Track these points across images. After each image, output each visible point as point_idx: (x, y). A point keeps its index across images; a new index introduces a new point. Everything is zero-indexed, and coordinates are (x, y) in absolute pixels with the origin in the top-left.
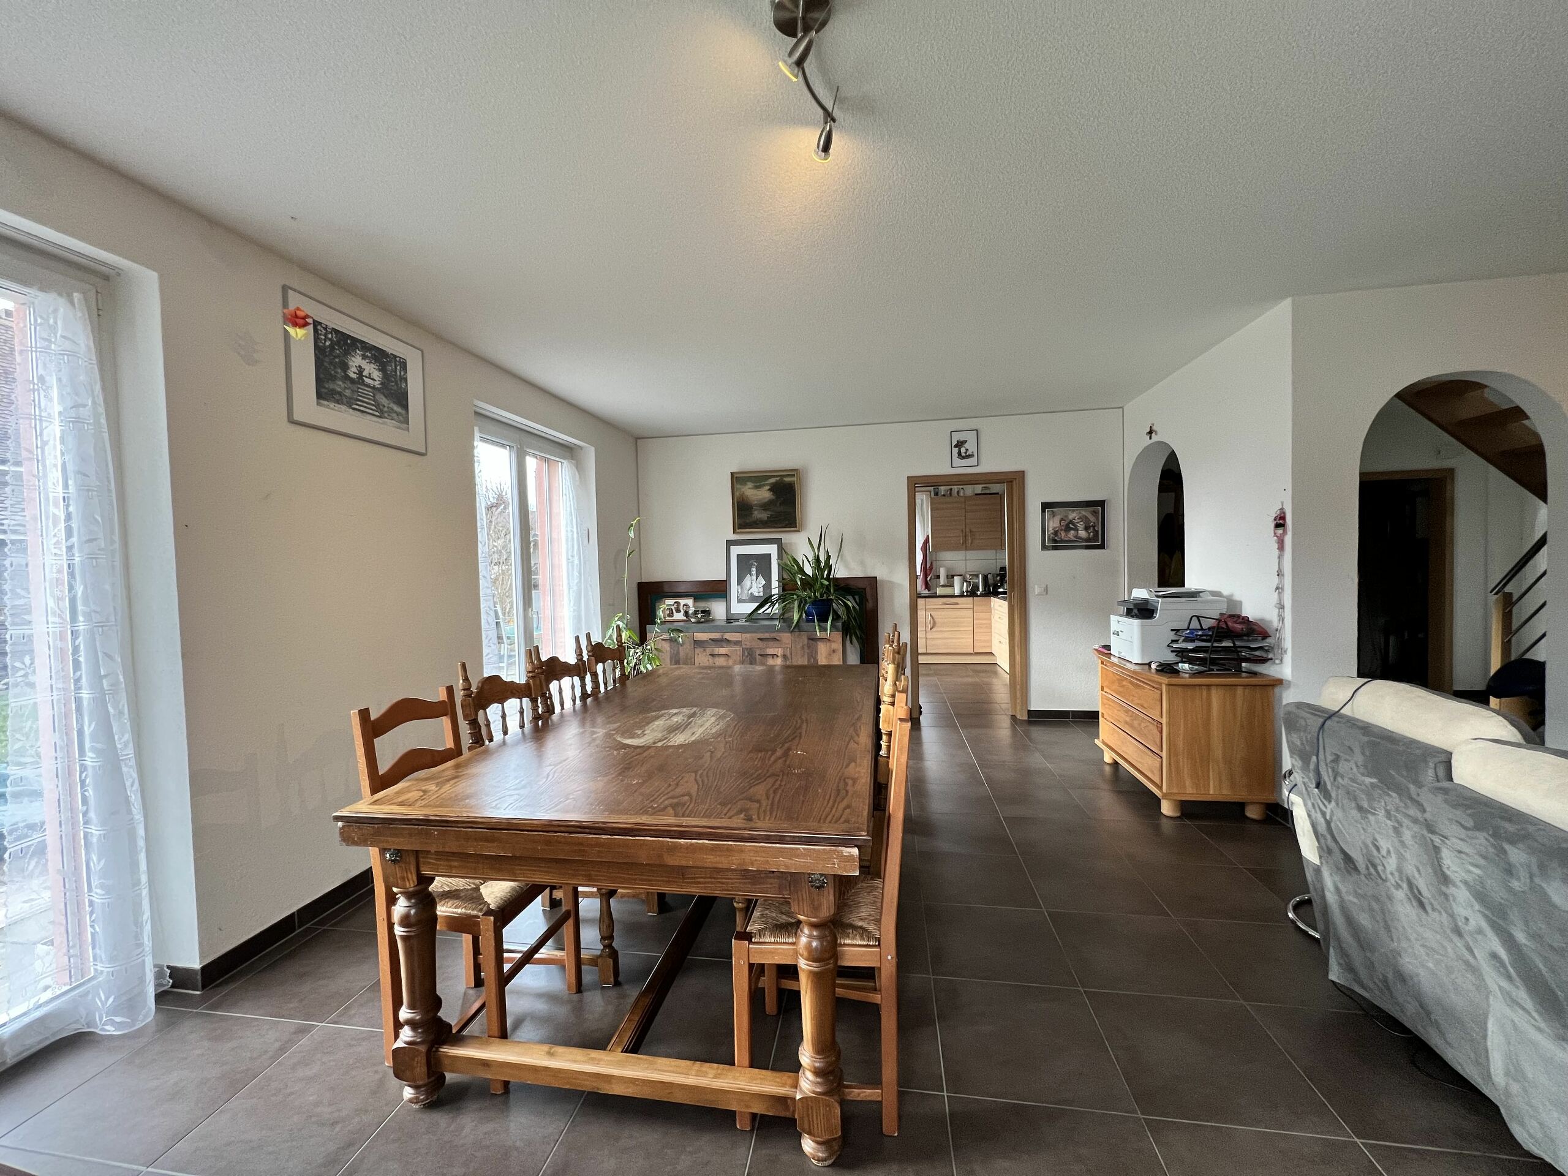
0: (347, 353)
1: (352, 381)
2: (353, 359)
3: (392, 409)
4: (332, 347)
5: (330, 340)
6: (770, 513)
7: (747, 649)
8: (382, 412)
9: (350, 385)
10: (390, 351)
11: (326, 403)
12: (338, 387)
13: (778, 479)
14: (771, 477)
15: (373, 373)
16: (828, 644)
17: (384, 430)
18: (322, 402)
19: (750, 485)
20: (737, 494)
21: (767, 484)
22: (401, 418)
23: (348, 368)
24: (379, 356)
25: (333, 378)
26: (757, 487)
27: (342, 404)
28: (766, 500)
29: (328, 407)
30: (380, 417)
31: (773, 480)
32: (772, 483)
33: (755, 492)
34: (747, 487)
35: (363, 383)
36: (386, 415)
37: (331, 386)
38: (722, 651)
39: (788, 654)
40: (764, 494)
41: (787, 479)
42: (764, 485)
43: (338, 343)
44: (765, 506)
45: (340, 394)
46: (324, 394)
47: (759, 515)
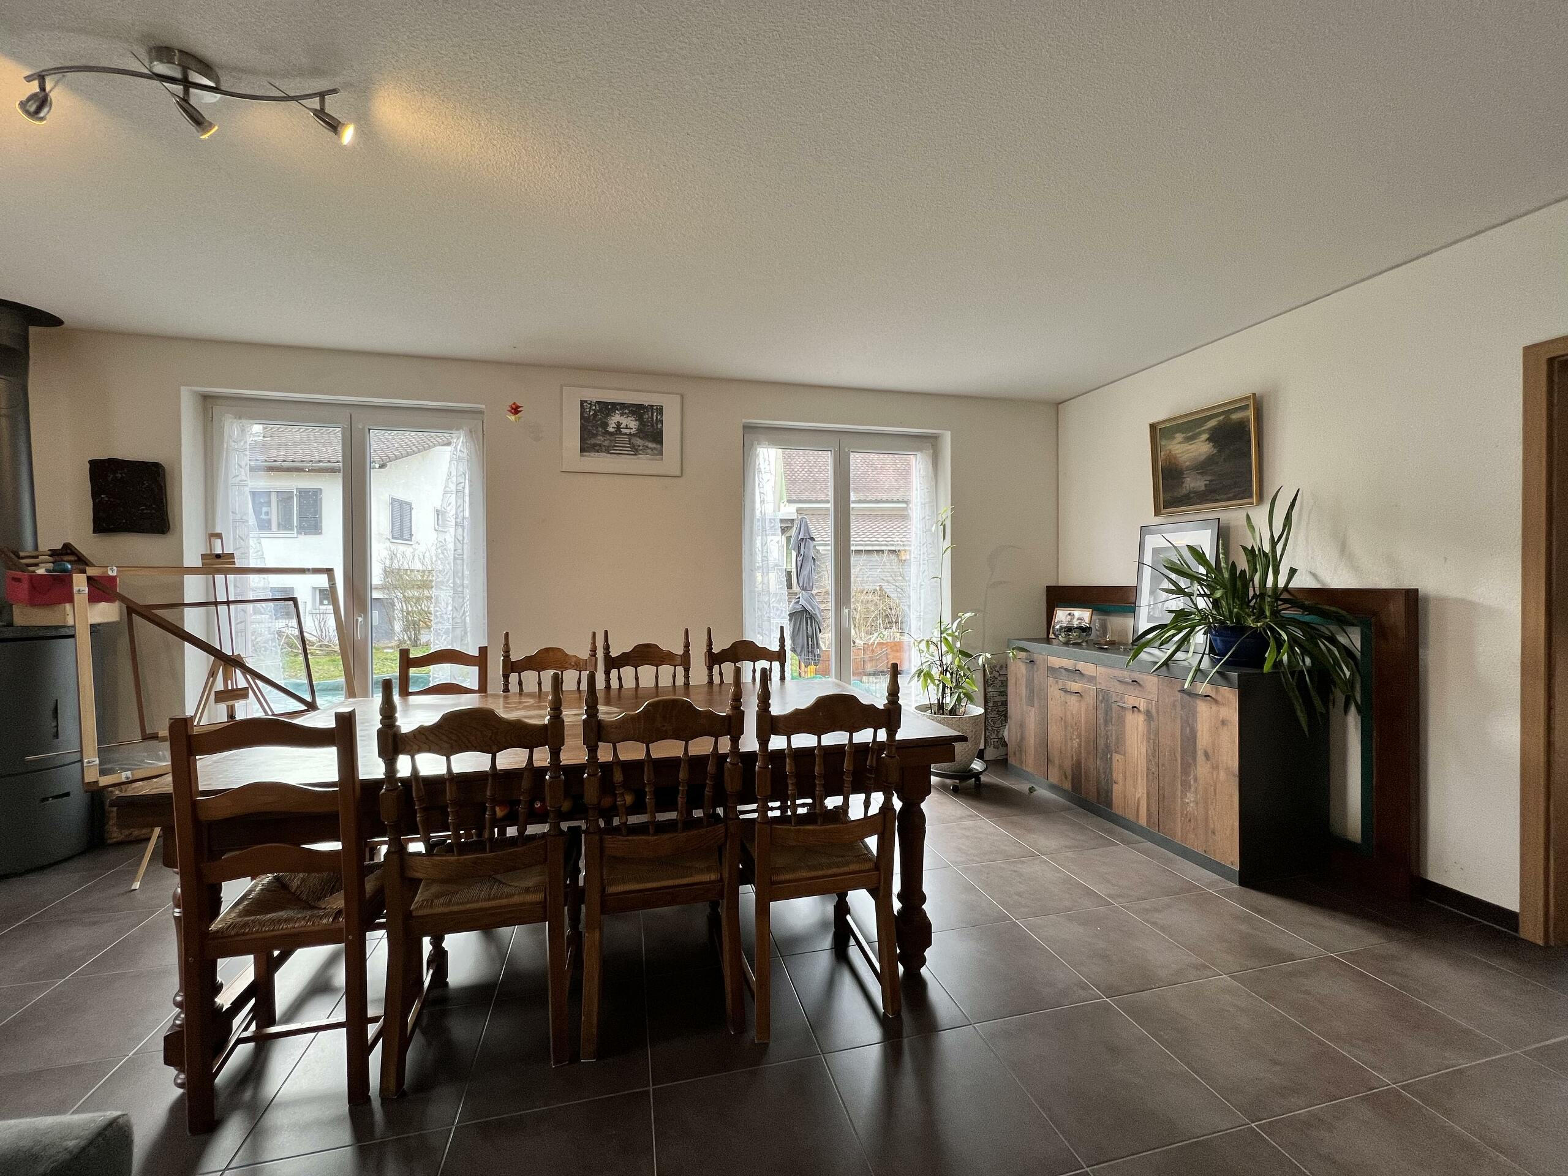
0: (608, 415)
1: (611, 434)
2: (613, 418)
3: (647, 447)
4: (595, 415)
5: (593, 410)
6: (1209, 478)
7: (1102, 690)
8: (637, 450)
9: (608, 437)
10: (646, 404)
11: (587, 454)
12: (599, 439)
13: (1221, 418)
14: (1210, 418)
15: (630, 424)
16: (1214, 708)
17: (642, 463)
18: (585, 454)
19: (1179, 437)
20: (1162, 455)
21: (1204, 432)
22: (656, 452)
23: (608, 425)
24: (636, 411)
25: (595, 436)
26: (1189, 439)
27: (602, 452)
28: (1203, 458)
29: (589, 456)
30: (635, 455)
31: (1212, 423)
32: (1210, 429)
33: (1187, 447)
34: (1176, 441)
35: (621, 433)
36: (640, 452)
37: (593, 441)
38: (1075, 686)
39: (1154, 711)
40: (1201, 448)
41: (1235, 417)
42: (1200, 434)
43: (600, 411)
44: (1202, 467)
45: (600, 445)
46: (586, 447)
47: (1194, 483)
